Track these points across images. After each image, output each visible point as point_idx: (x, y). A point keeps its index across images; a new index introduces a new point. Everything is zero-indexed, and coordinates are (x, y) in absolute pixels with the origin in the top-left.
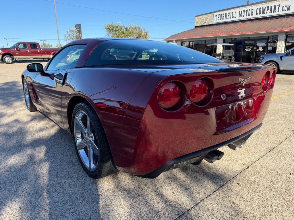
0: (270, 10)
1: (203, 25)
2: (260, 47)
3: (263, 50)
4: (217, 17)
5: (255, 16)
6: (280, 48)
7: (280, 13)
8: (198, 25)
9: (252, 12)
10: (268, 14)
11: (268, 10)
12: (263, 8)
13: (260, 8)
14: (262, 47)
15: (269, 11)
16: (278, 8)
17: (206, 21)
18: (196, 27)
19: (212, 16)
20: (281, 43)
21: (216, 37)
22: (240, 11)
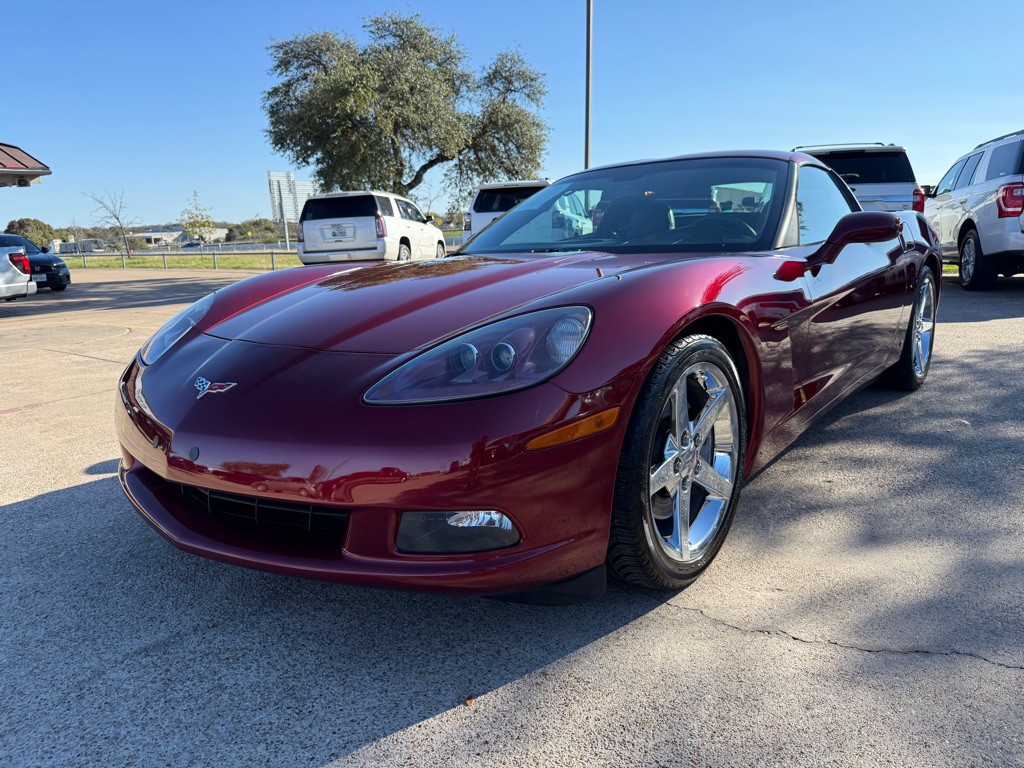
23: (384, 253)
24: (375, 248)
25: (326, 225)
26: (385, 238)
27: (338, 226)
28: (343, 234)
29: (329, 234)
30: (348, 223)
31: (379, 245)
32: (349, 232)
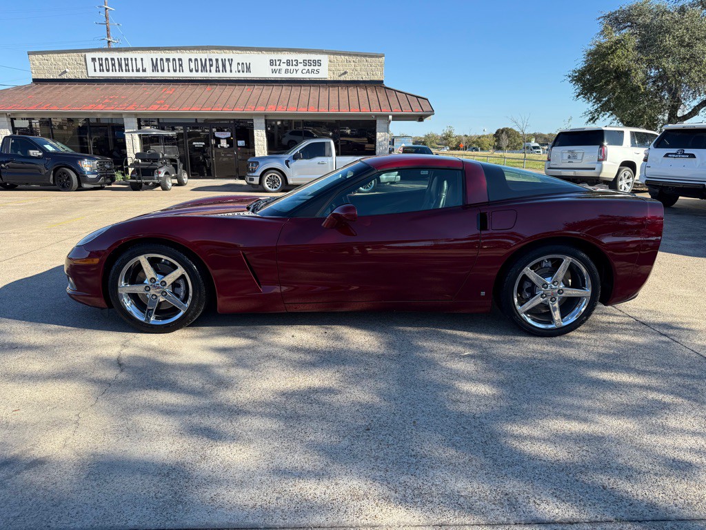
0: (217, 67)
1: (59, 78)
2: (222, 141)
3: (228, 145)
4: (97, 64)
5: (186, 74)
6: (260, 143)
7: (235, 75)
8: (43, 77)
9: (181, 65)
10: (213, 75)
11: (211, 65)
12: (201, 59)
13: (196, 60)
14: (225, 141)
15: (213, 68)
16: (231, 65)
17: (67, 70)
18: (35, 81)
19: (83, 59)
20: (260, 133)
21: (121, 114)
22: (152, 59)
23: (600, 172)
24: (594, 169)
25: (565, 150)
26: (604, 163)
27: (572, 152)
28: (575, 157)
29: (566, 156)
30: (578, 149)
31: (597, 166)
32: (579, 156)
